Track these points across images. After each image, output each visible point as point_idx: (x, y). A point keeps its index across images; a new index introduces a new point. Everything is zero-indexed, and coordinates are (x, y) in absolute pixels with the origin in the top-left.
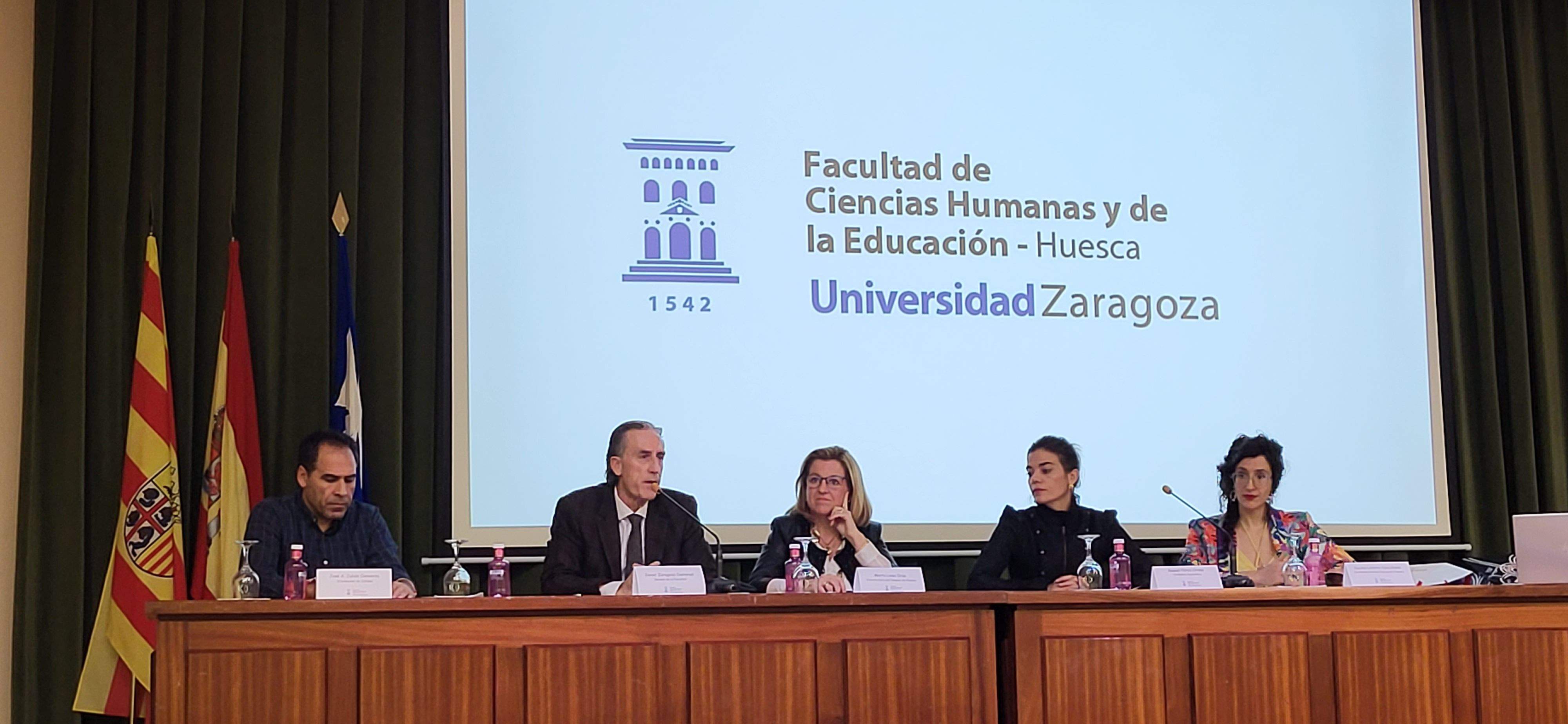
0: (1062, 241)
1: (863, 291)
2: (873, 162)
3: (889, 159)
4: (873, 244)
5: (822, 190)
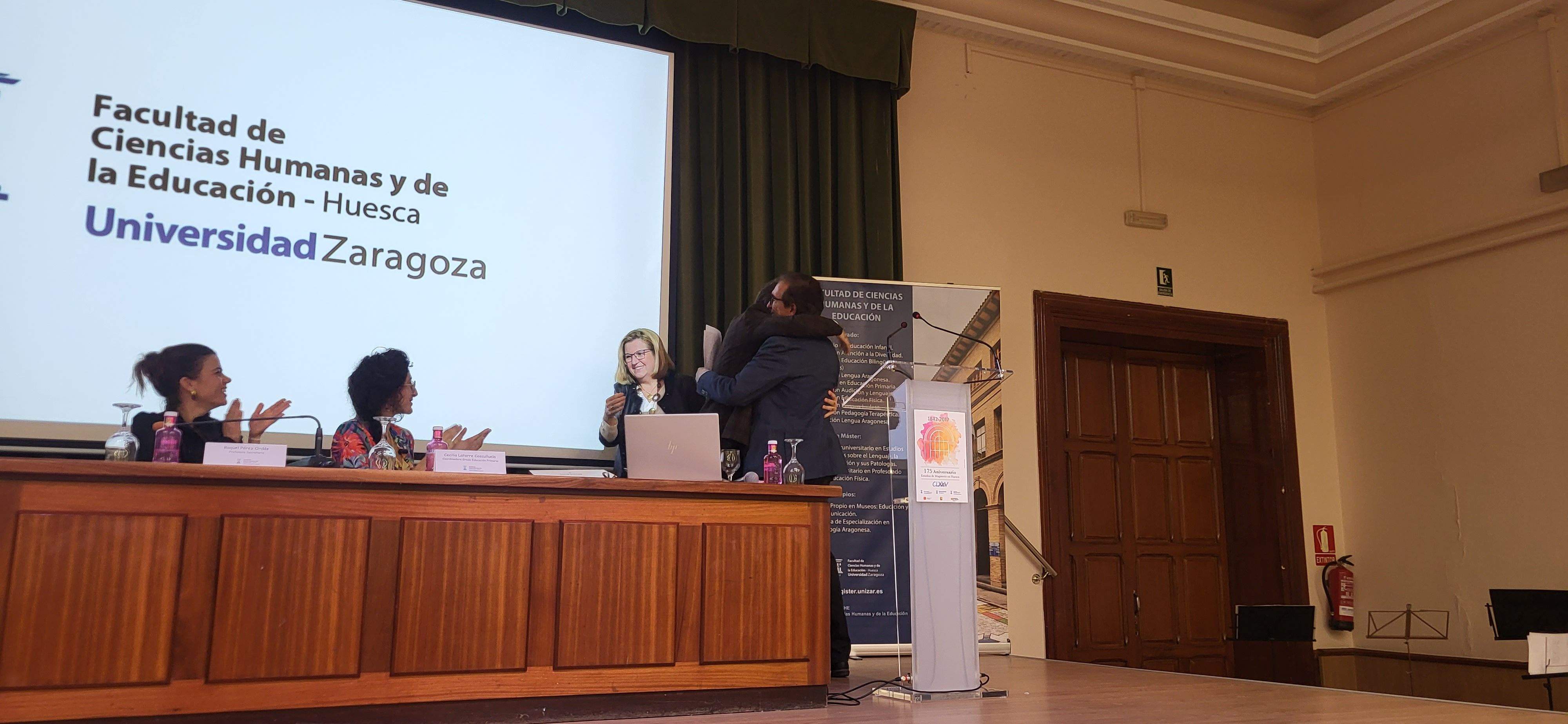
0: (348, 202)
1: (143, 221)
2: (168, 115)
3: (185, 112)
4: (159, 182)
5: (111, 130)
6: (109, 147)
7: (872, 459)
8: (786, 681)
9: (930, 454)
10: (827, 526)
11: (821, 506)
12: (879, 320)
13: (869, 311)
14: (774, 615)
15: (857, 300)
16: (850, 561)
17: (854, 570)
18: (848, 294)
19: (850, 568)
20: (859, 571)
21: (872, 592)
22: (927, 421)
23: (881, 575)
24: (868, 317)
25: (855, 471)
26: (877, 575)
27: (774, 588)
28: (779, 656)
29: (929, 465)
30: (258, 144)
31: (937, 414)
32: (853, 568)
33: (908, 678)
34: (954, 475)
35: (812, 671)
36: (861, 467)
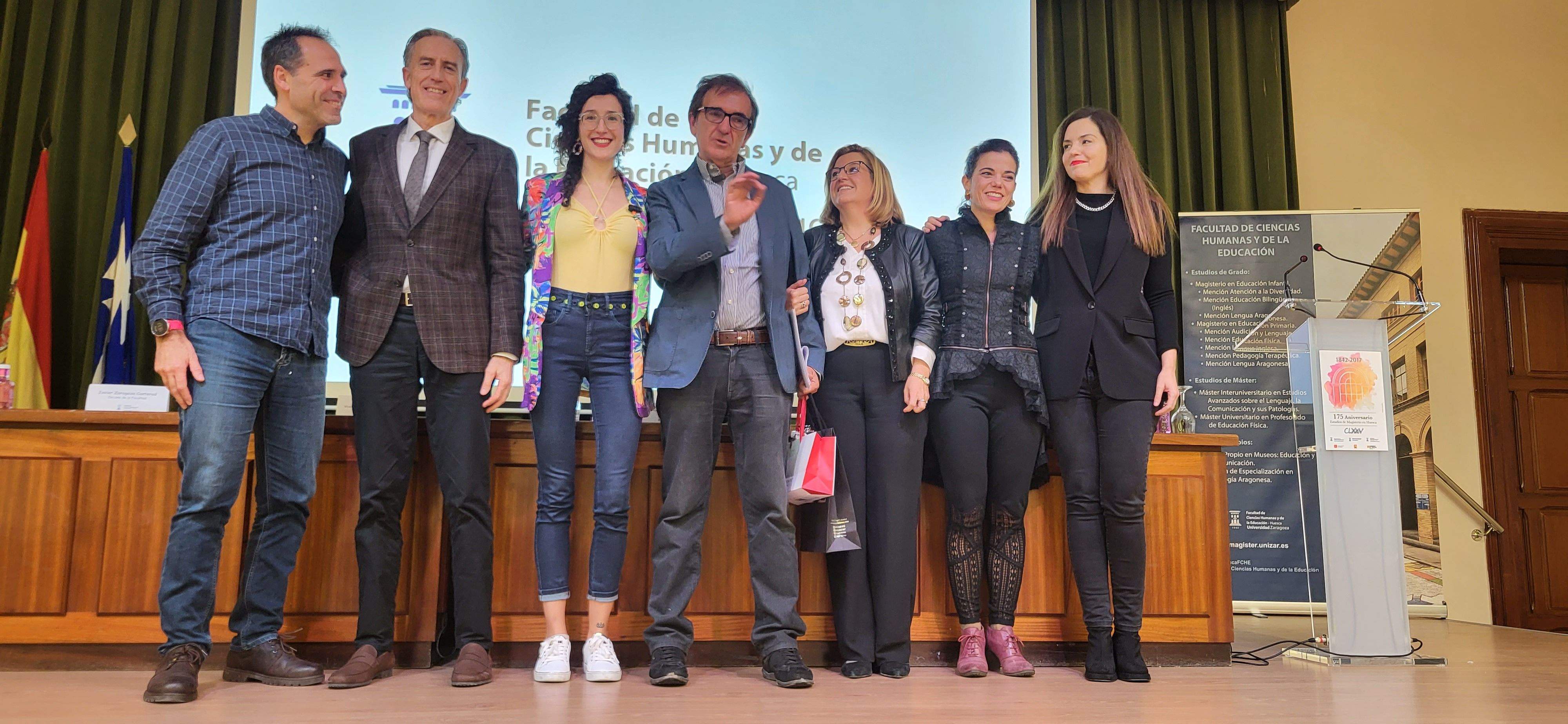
5: (540, 129)
6: (539, 145)
7: (1270, 405)
8: (1183, 637)
9: (1339, 398)
10: (1223, 476)
11: (1215, 456)
12: (1273, 254)
13: (1261, 245)
14: (1169, 569)
15: (1246, 234)
16: (1249, 513)
17: (1254, 523)
18: (1235, 228)
19: (1249, 520)
20: (1259, 523)
21: (1276, 546)
22: (1335, 363)
23: (1285, 528)
24: (1260, 252)
25: (1250, 418)
26: (1281, 528)
27: (1167, 542)
28: (1176, 611)
29: (1339, 410)
30: (657, 129)
31: (1347, 354)
32: (1253, 520)
33: (1324, 639)
34: (1370, 421)
35: (1213, 628)
36: (1257, 413)
